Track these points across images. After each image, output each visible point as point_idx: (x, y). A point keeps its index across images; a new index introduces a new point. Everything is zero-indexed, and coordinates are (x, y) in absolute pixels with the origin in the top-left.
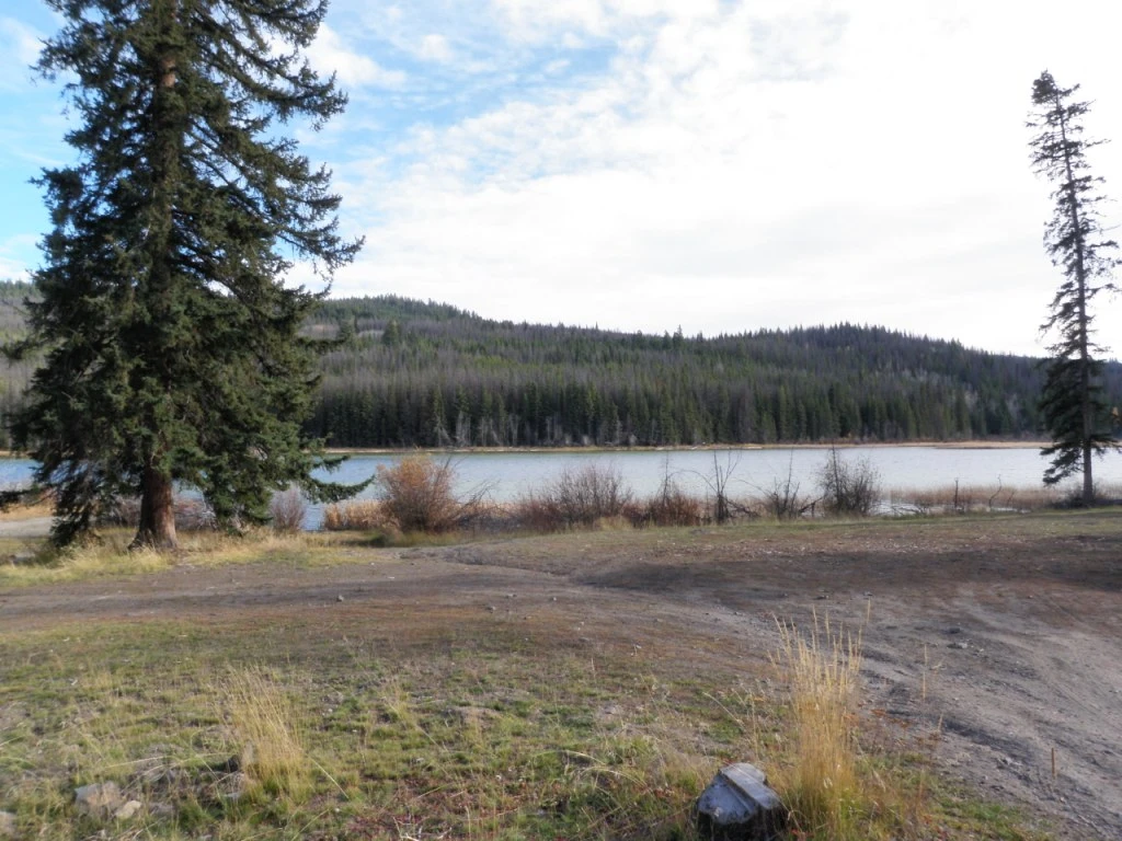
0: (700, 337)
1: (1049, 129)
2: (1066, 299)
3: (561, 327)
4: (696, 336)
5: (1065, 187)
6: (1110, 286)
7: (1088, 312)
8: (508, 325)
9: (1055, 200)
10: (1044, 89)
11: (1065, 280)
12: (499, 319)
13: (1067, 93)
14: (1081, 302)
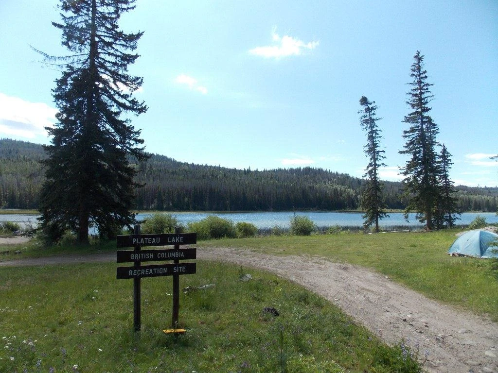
0: (257, 170)
1: (365, 114)
2: (370, 168)
3: (206, 166)
4: (255, 170)
5: (370, 133)
6: (383, 164)
7: (377, 172)
8: (186, 164)
9: (367, 136)
10: (364, 101)
11: (370, 162)
12: (183, 162)
13: (371, 104)
14: (375, 169)
